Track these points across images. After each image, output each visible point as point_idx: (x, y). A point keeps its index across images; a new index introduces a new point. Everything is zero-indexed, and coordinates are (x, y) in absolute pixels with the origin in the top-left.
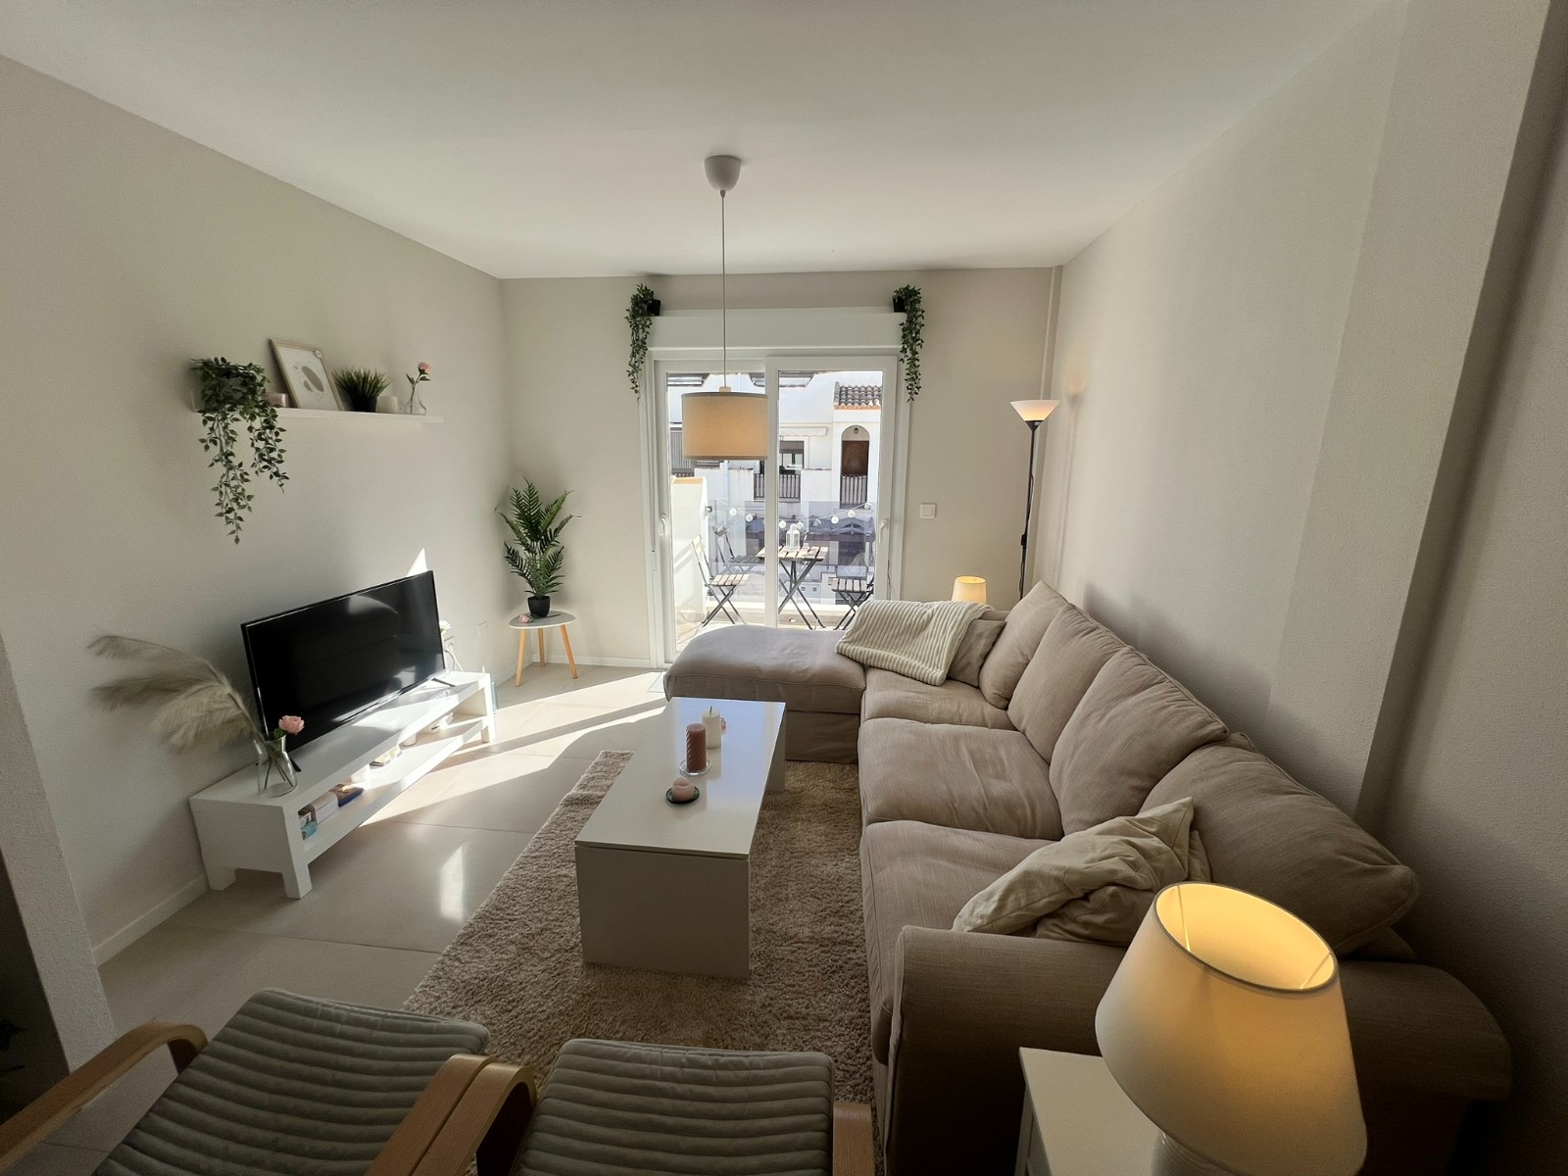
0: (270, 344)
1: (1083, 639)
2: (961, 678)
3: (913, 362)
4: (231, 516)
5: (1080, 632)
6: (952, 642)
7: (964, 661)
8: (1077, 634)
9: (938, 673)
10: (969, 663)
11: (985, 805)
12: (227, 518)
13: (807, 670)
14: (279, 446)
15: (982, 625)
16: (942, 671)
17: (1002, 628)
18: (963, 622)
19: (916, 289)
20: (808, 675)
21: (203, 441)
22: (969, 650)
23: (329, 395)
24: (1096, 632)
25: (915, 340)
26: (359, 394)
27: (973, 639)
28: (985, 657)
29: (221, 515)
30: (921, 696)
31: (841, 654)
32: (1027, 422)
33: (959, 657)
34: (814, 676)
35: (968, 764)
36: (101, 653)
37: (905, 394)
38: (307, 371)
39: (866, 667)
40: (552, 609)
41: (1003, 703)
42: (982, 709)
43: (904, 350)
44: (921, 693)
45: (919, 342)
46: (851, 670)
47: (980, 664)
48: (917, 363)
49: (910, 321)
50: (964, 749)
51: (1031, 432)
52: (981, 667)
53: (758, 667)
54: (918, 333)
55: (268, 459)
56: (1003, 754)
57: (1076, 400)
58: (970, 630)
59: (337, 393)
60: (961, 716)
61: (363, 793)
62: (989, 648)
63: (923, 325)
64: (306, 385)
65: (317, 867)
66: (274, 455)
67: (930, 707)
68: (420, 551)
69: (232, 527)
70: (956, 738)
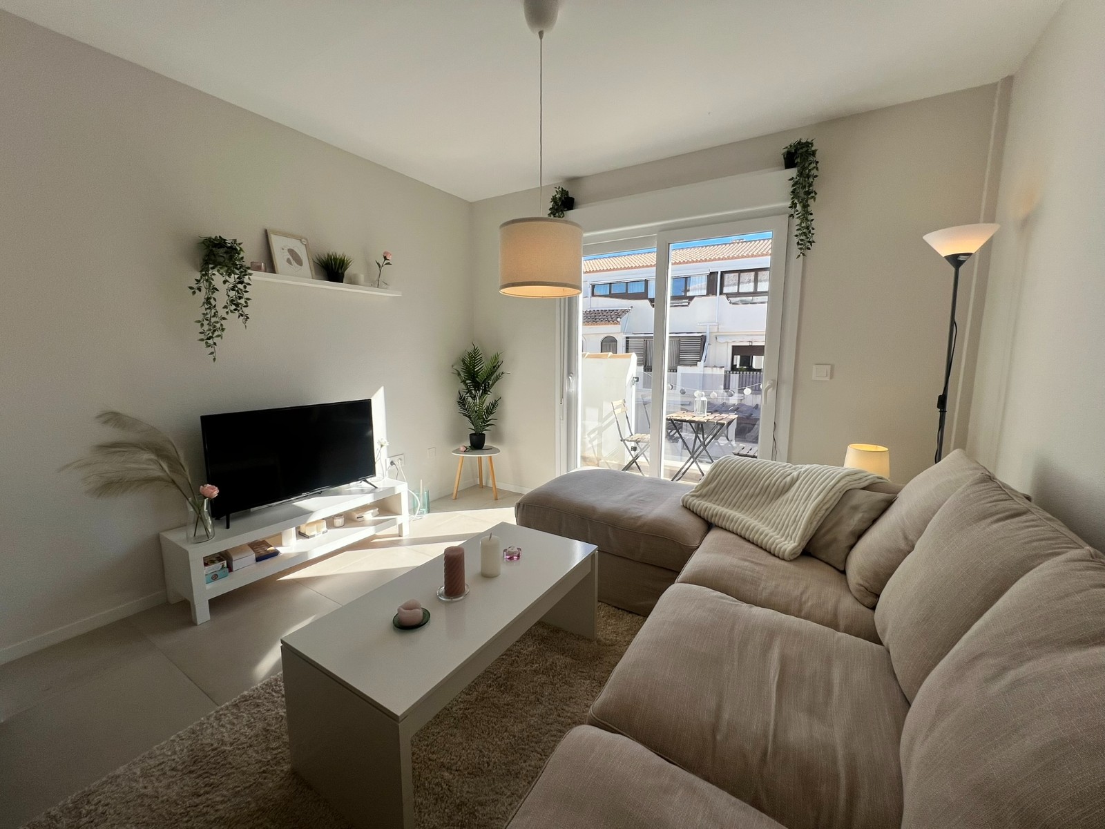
0: (266, 231)
1: (995, 526)
2: (823, 557)
3: (806, 214)
4: (210, 342)
5: (992, 515)
6: (815, 512)
7: (829, 537)
8: (985, 517)
9: (789, 545)
10: (835, 540)
11: (765, 754)
12: (207, 343)
13: (640, 517)
14: (246, 295)
15: (862, 497)
16: (796, 544)
17: (889, 503)
18: (834, 490)
19: (809, 141)
20: (639, 523)
21: (191, 288)
22: (837, 524)
23: (307, 267)
24: (1024, 518)
25: (808, 193)
26: (332, 270)
27: (845, 511)
28: (859, 535)
29: (202, 340)
30: (757, 568)
31: (687, 507)
32: (947, 257)
33: (823, 531)
34: (644, 525)
35: (772, 674)
36: (105, 422)
37: (795, 250)
38: (291, 251)
39: (709, 525)
40: (487, 444)
41: (870, 600)
42: (838, 602)
43: (793, 205)
44: (757, 564)
45: (813, 194)
46: (689, 524)
47: (852, 542)
48: (810, 217)
49: (800, 174)
50: (775, 654)
51: (953, 269)
52: (852, 547)
53: (593, 507)
54: (810, 185)
55: (236, 304)
56: (837, 674)
57: (1027, 224)
58: (843, 498)
59: (313, 269)
60: (801, 605)
61: (279, 555)
62: (865, 526)
63: (816, 176)
64: (288, 261)
65: (217, 604)
66: (242, 301)
67: (763, 585)
68: (380, 388)
69: (210, 350)
70: (771, 633)
